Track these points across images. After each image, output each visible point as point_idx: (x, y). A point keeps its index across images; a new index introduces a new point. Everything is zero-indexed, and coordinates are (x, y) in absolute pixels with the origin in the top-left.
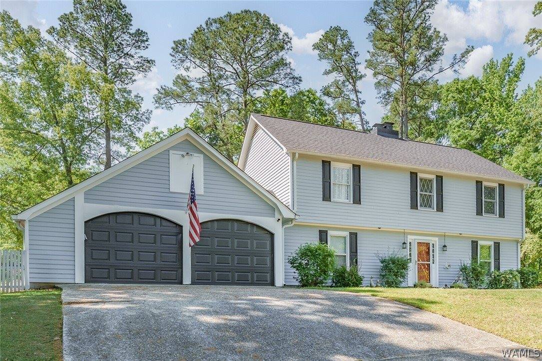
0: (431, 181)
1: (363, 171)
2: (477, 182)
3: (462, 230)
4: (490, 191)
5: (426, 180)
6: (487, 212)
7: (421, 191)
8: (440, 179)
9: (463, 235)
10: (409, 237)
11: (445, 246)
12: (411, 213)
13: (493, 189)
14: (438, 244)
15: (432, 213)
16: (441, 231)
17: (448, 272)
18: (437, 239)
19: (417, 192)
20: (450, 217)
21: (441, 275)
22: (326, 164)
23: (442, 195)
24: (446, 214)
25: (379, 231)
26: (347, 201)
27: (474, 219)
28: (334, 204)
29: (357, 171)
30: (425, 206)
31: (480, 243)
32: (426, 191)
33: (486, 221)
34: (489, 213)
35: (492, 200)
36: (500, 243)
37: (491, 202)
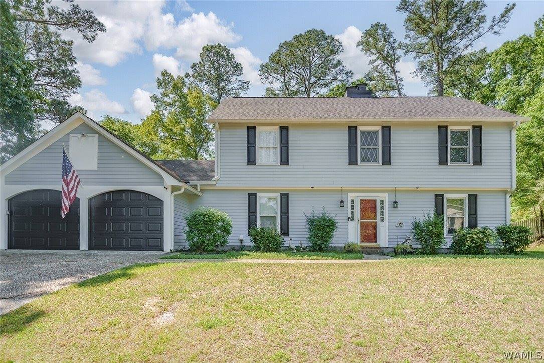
0: (376, 133)
1: (291, 132)
2: (440, 127)
3: (419, 183)
4: (461, 137)
5: (369, 133)
6: (456, 160)
7: (363, 144)
8: (387, 129)
9: (421, 189)
10: (350, 194)
11: (395, 202)
12: (350, 170)
13: (464, 134)
14: (387, 201)
15: (377, 167)
16: (391, 186)
17: (402, 231)
18: (386, 195)
19: (356, 147)
20: (400, 170)
21: (391, 234)
22: (251, 130)
23: (390, 147)
24: (395, 167)
25: (312, 190)
26: (274, 163)
27: (437, 170)
28: (259, 167)
29: (284, 132)
30: (369, 161)
31: (447, 196)
32: (369, 145)
33: (453, 170)
34: (459, 161)
35: (463, 147)
36: (477, 195)
37: (461, 149)
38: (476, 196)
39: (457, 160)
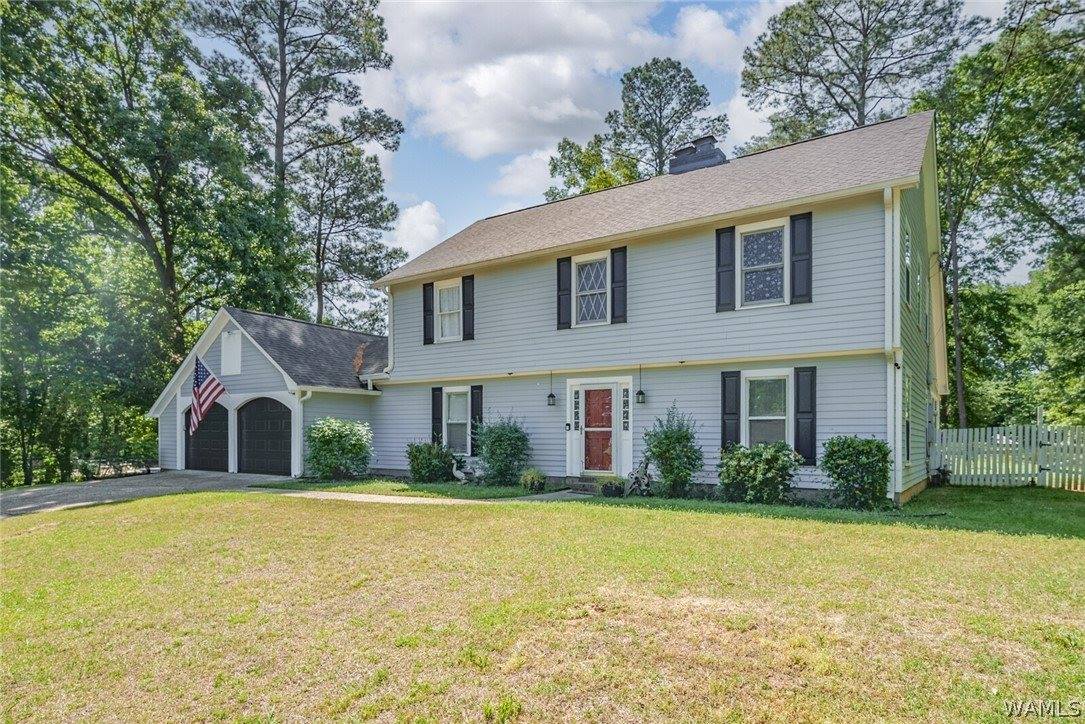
1: (477, 284)
2: (719, 232)
4: (766, 244)
6: (754, 295)
7: (583, 288)
8: (619, 254)
9: (689, 364)
10: (570, 382)
12: (559, 339)
13: (774, 237)
14: (631, 390)
16: (635, 364)
18: (629, 379)
19: (570, 295)
20: (645, 330)
21: (637, 454)
22: (428, 288)
23: (625, 288)
25: (511, 378)
27: (712, 324)
28: (438, 347)
29: (468, 286)
31: (747, 375)
32: (592, 288)
33: (747, 320)
34: (764, 298)
35: (770, 265)
36: (815, 368)
37: (769, 270)
38: (813, 370)
39: (760, 296)
